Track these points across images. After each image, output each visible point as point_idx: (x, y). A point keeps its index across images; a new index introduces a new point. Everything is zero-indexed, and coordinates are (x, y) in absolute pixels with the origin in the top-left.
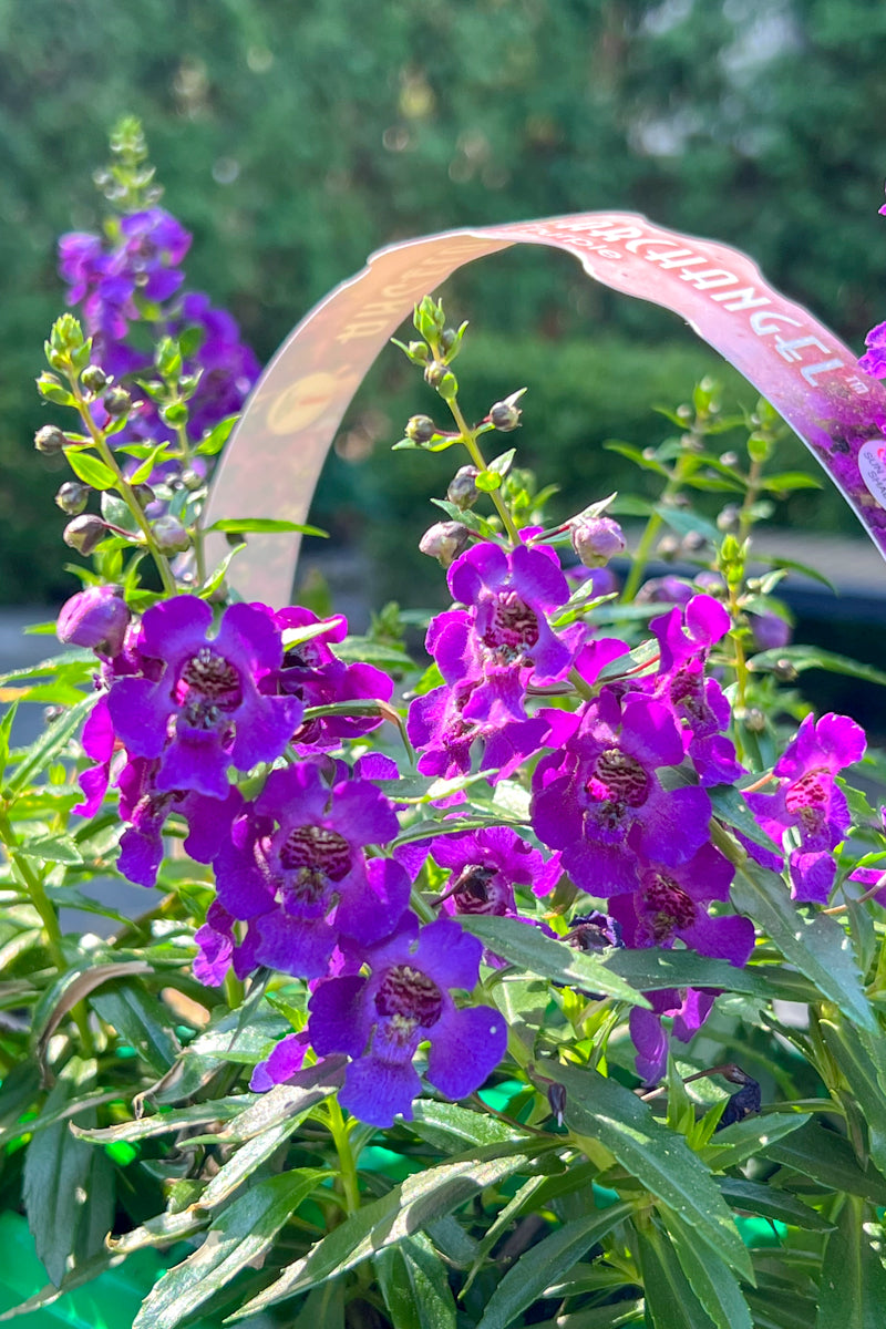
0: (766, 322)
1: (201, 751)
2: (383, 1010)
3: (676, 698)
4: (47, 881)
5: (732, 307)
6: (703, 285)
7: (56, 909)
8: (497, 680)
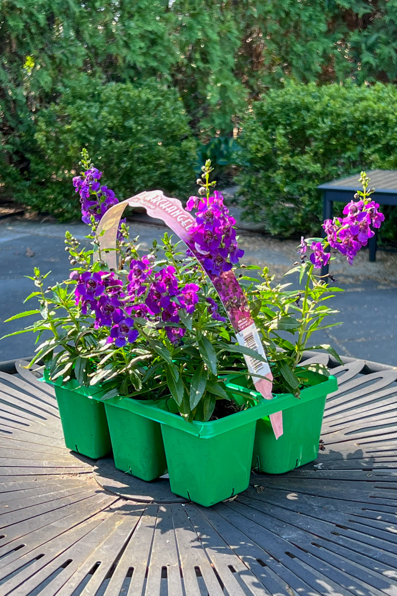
0: (180, 218)
1: (90, 294)
2: (121, 331)
3: (165, 282)
4: (76, 317)
5: (174, 216)
6: (170, 211)
7: (78, 322)
8: (136, 281)
